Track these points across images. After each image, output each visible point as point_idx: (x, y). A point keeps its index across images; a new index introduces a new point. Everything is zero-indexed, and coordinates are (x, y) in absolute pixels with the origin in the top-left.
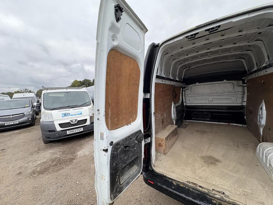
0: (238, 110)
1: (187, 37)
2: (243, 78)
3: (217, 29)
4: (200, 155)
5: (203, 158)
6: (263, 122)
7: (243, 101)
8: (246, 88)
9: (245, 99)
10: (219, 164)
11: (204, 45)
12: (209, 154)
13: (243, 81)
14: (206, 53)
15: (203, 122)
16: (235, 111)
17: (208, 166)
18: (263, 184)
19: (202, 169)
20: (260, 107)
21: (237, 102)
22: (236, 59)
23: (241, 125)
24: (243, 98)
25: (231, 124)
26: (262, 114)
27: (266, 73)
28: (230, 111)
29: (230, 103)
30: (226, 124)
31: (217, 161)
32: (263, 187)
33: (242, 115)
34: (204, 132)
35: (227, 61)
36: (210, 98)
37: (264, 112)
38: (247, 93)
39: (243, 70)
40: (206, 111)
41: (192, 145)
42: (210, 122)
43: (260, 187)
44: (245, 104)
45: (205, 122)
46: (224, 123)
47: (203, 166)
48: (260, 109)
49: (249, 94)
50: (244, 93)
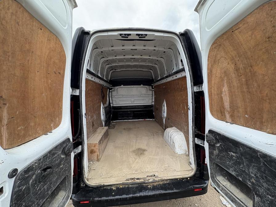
0: (150, 108)
1: (121, 35)
2: (152, 85)
3: (145, 37)
4: (131, 150)
5: (134, 151)
6: (165, 115)
7: (152, 102)
8: (153, 92)
9: (153, 100)
10: (146, 153)
11: (131, 49)
12: (137, 147)
13: (152, 86)
14: (131, 58)
15: (127, 120)
16: (147, 109)
17: (139, 158)
18: (172, 157)
19: (136, 162)
20: (163, 105)
21: (149, 102)
22: (148, 69)
23: (152, 120)
24: (152, 99)
25: (146, 119)
26: (164, 109)
27: (167, 81)
28: (145, 109)
29: (145, 103)
30: (143, 120)
31: (144, 150)
32: (173, 159)
33: (152, 111)
34: (129, 129)
35: (143, 70)
36: (133, 99)
37: (166, 108)
38: (155, 95)
39: (151, 79)
40: (129, 111)
41: (123, 143)
42: (132, 120)
43: (171, 159)
44: (153, 103)
45: (129, 120)
46: (142, 120)
47: (136, 159)
48: (163, 106)
49: (155, 96)
50: (153, 95)
